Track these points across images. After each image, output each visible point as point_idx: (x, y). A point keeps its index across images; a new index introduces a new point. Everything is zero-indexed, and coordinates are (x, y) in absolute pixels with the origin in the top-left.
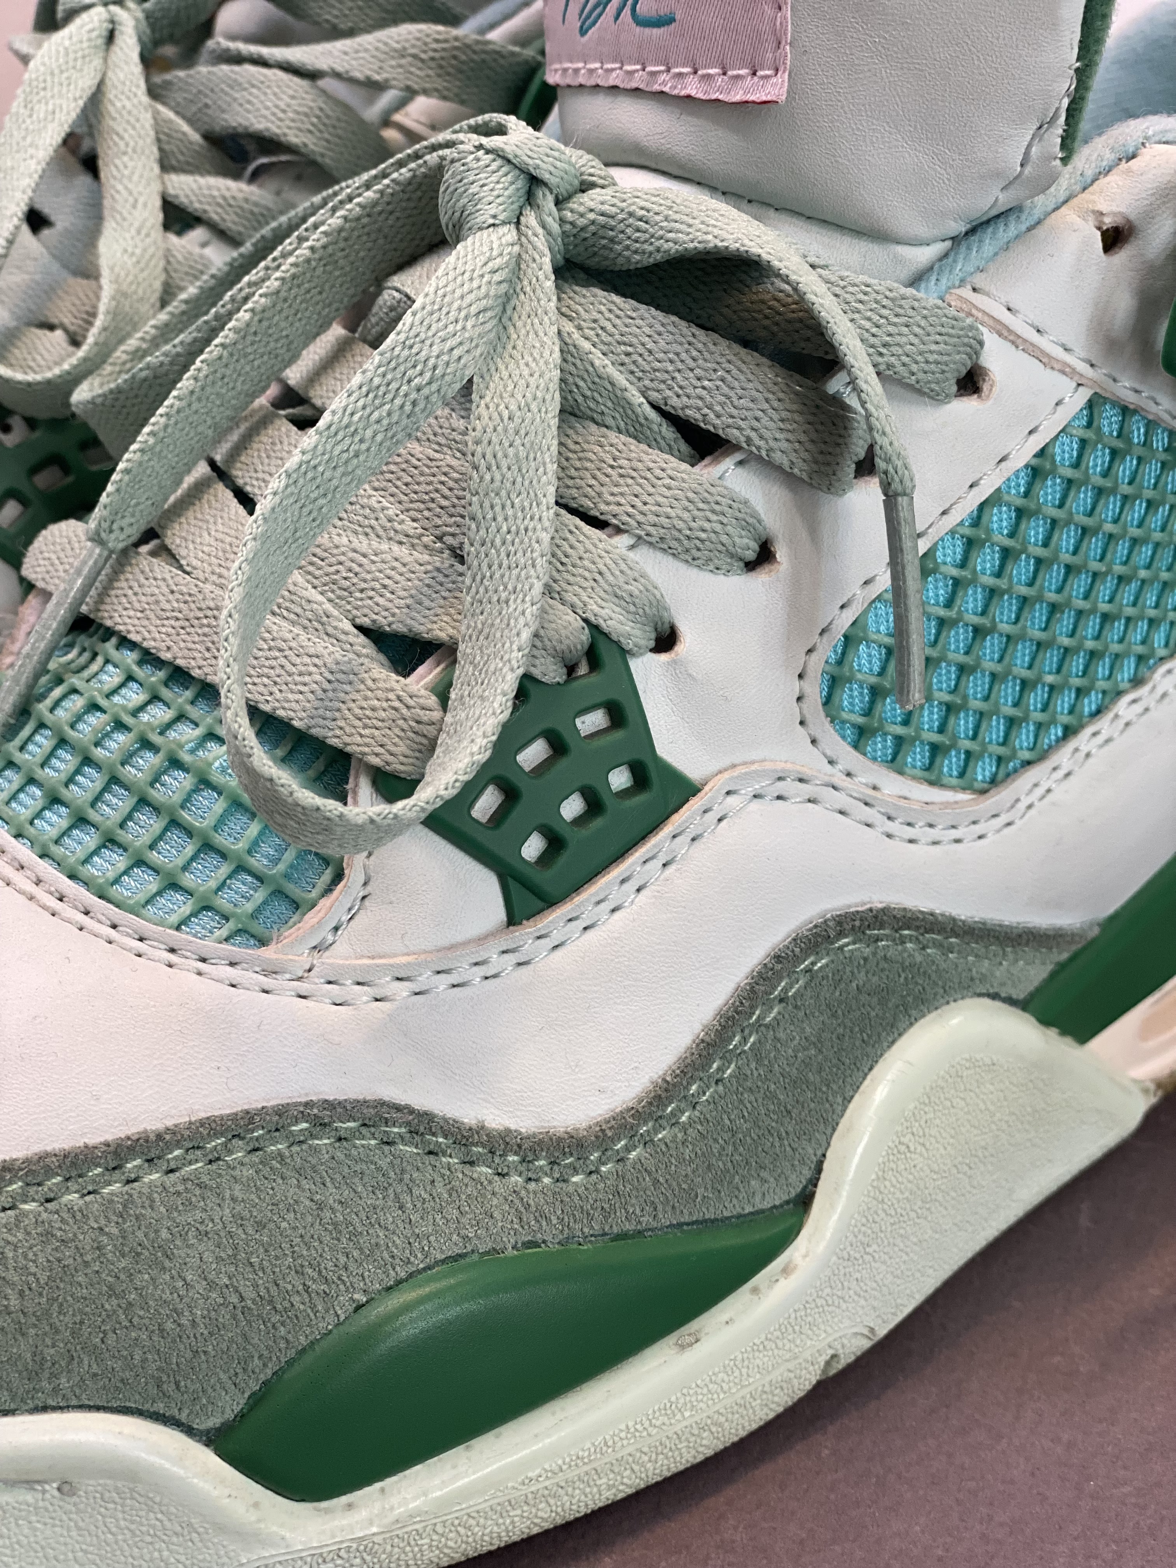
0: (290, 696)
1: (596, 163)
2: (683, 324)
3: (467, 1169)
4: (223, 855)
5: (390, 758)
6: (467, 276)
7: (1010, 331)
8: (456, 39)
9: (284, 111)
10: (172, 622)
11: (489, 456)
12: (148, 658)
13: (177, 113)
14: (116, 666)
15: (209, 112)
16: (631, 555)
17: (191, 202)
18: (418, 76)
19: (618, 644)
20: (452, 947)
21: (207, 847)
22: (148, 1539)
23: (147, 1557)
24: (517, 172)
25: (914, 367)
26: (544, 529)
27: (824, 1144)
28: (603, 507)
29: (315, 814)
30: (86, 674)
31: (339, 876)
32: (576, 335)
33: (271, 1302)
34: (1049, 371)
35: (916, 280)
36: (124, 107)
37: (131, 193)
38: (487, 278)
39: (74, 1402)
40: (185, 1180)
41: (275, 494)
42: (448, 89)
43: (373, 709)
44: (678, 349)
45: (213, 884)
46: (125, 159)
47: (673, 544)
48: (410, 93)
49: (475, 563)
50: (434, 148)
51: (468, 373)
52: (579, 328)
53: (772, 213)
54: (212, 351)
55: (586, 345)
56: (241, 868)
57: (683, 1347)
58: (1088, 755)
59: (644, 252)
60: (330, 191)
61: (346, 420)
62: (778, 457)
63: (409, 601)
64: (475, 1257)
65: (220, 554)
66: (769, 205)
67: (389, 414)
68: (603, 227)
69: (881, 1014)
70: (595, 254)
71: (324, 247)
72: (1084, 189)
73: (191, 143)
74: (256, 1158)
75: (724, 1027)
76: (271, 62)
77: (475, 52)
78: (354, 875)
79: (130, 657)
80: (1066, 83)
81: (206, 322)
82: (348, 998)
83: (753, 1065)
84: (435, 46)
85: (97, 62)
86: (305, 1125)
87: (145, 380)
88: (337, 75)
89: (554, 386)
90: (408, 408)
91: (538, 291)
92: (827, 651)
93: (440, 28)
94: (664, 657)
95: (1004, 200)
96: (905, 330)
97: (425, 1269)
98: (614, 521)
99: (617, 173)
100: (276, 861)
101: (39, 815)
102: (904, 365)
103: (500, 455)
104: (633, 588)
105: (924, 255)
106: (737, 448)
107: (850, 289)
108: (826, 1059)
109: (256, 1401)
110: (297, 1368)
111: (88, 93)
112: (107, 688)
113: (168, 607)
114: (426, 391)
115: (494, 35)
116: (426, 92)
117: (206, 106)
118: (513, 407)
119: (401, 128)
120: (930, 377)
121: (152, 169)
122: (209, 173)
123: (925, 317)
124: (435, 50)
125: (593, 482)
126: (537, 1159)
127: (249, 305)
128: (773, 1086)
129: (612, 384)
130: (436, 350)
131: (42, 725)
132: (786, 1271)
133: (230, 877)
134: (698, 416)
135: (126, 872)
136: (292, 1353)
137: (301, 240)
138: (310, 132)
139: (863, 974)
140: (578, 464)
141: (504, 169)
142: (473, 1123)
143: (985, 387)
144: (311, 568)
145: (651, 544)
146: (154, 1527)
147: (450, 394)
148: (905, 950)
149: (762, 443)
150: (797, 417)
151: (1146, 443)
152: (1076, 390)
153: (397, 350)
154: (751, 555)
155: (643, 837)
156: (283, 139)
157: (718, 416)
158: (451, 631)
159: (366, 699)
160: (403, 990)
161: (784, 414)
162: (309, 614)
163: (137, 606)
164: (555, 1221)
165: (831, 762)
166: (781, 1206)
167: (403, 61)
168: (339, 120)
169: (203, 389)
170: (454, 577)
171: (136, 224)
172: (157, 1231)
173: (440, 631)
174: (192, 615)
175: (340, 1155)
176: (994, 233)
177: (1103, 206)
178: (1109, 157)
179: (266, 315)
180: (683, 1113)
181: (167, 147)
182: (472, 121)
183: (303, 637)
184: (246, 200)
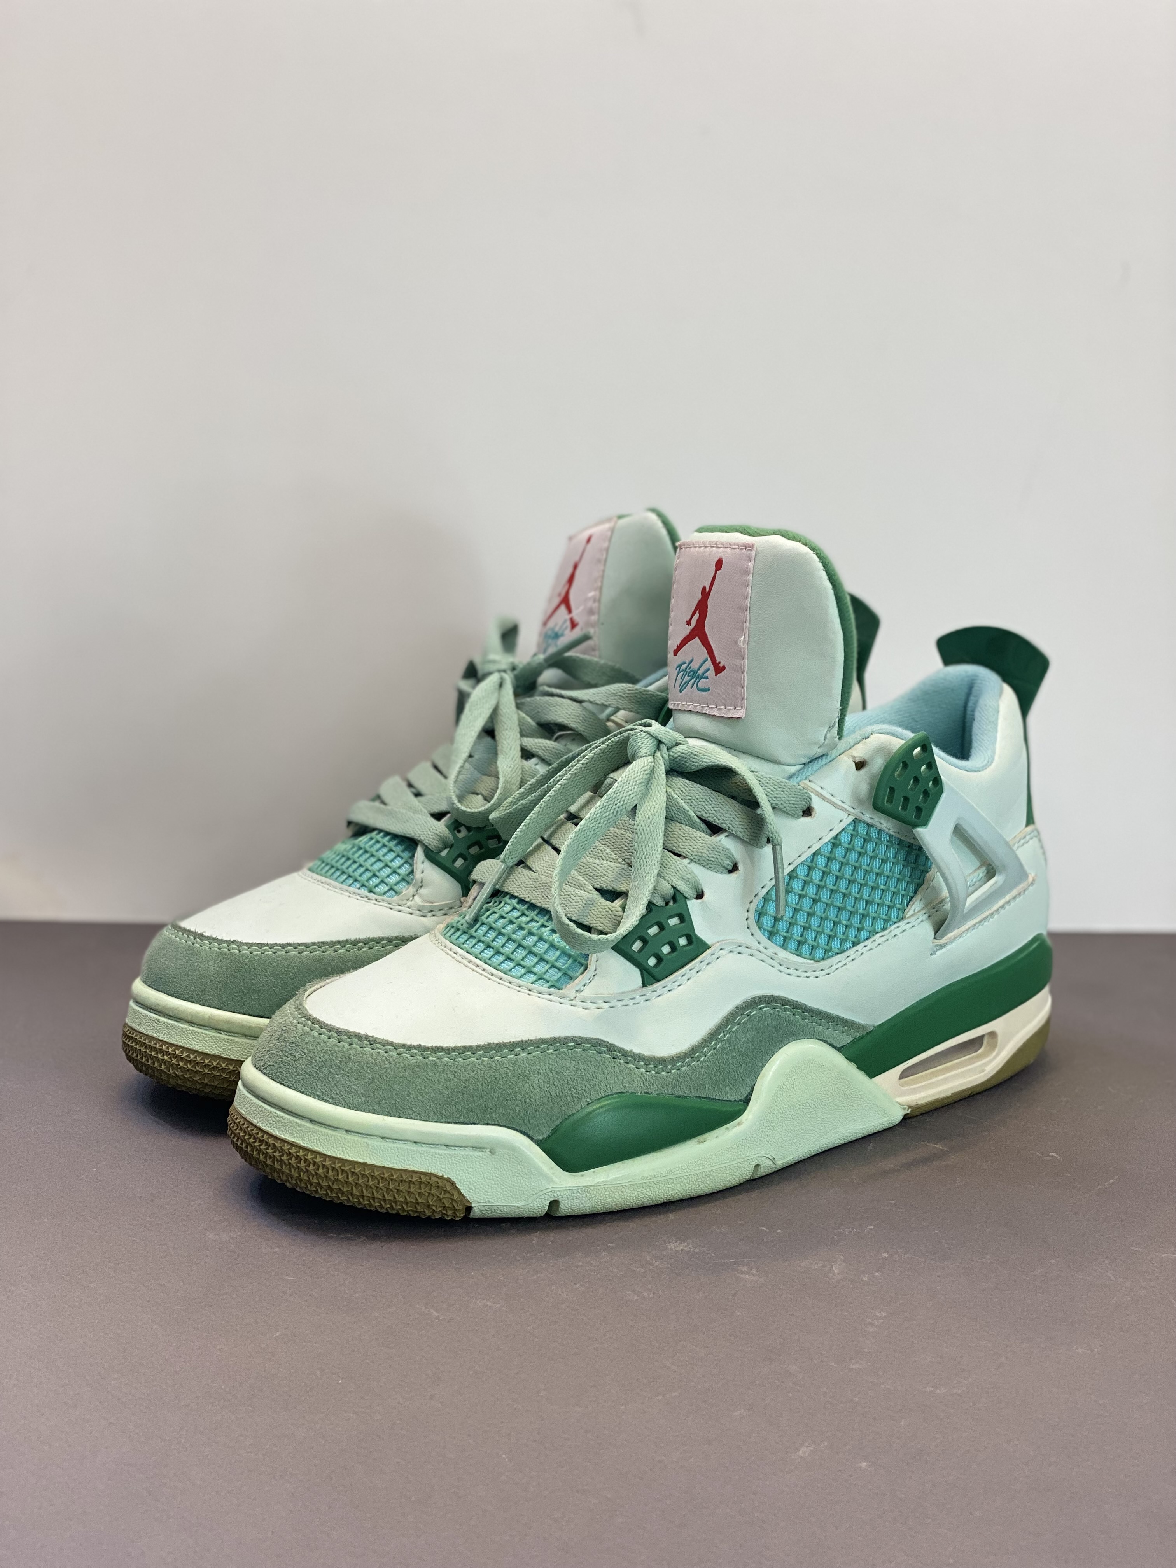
0: (572, 910)
1: (682, 736)
2: (709, 789)
3: (626, 1065)
4: (547, 962)
5: (605, 928)
6: (636, 772)
7: (821, 795)
8: (636, 690)
9: (570, 715)
10: (530, 889)
11: (641, 830)
12: (522, 901)
13: (527, 715)
14: (509, 905)
15: (540, 714)
16: (689, 866)
17: (532, 748)
18: (621, 703)
19: (682, 894)
20: (624, 993)
21: (542, 959)
22: (517, 1175)
23: (516, 1181)
24: (654, 739)
25: (785, 805)
26: (659, 854)
27: (755, 1080)
28: (679, 849)
29: (582, 937)
30: (499, 907)
31: (586, 969)
32: (673, 793)
33: (560, 1098)
34: (837, 810)
35: (790, 777)
36: (506, 712)
37: (509, 744)
38: (642, 773)
39: (496, 1123)
40: (534, 1056)
41: (571, 838)
42: (632, 708)
43: (600, 912)
44: (707, 798)
45: (544, 971)
46: (507, 732)
47: (704, 862)
48: (617, 710)
49: (636, 865)
50: (627, 731)
51: (635, 803)
52: (674, 791)
53: (742, 754)
54: (546, 798)
55: (676, 796)
56: (553, 966)
57: (700, 1143)
58: (862, 954)
59: (696, 766)
60: (589, 744)
61: (595, 816)
62: (739, 834)
63: (613, 879)
64: (628, 1094)
65: (548, 866)
66: (741, 752)
67: (609, 815)
68: (683, 757)
69: (777, 1035)
70: (680, 766)
71: (587, 763)
72: (850, 748)
73: (531, 726)
74: (556, 1052)
75: (717, 1029)
76: (565, 696)
77: (643, 695)
78: (591, 968)
79: (514, 902)
80: (837, 713)
81: (544, 789)
82: (589, 1007)
83: (728, 1045)
84: (628, 692)
85: (496, 695)
86: (573, 1044)
87: (520, 809)
88: (591, 702)
89: (664, 809)
90: (615, 813)
91: (660, 778)
92: (758, 901)
93: (631, 685)
94: (699, 901)
95: (820, 752)
96: (782, 793)
97: (611, 1095)
98: (683, 854)
99: (689, 740)
100: (564, 964)
101: (482, 951)
102: (782, 804)
103: (645, 830)
104: (689, 876)
105: (793, 769)
106: (726, 831)
107: (764, 779)
108: (755, 1048)
109: (554, 1131)
110: (567, 1122)
111: (493, 707)
112: (506, 911)
113: (528, 884)
114: (621, 808)
115: (650, 688)
116: (624, 709)
117: (538, 712)
118: (650, 814)
119: (614, 722)
120: (791, 809)
121: (517, 736)
122: (537, 738)
123: (789, 789)
124: (628, 694)
125: (677, 842)
126: (650, 1064)
127: (560, 783)
128: (735, 1054)
129: (684, 809)
130: (625, 795)
131: (483, 924)
132: (739, 1124)
133: (549, 969)
134: (712, 820)
135: (513, 968)
136: (566, 1116)
137: (578, 761)
138: (579, 723)
139: (770, 1019)
140: (672, 836)
141: (647, 737)
142: (629, 1050)
143: (813, 814)
144: (579, 870)
145: (695, 862)
146: (518, 1170)
147: (629, 810)
148: (786, 1014)
149: (733, 829)
150: (745, 821)
151: (879, 838)
152: (848, 817)
153: (612, 794)
154: (730, 868)
155: (690, 962)
156: (569, 725)
157: (719, 820)
158: (626, 888)
159: (598, 909)
160: (606, 1005)
161: (741, 819)
162: (579, 885)
163: (517, 884)
164: (655, 1086)
165: (759, 943)
166: (738, 1101)
167: (616, 698)
168: (590, 719)
169: (543, 811)
170: (628, 871)
171: (511, 756)
172: (525, 1071)
173: (622, 888)
174: (537, 886)
175: (584, 1055)
176: (817, 762)
177: (855, 754)
178: (860, 738)
179: (565, 786)
180: (701, 1057)
181: (522, 727)
182: (640, 722)
183: (577, 890)
184: (553, 748)
